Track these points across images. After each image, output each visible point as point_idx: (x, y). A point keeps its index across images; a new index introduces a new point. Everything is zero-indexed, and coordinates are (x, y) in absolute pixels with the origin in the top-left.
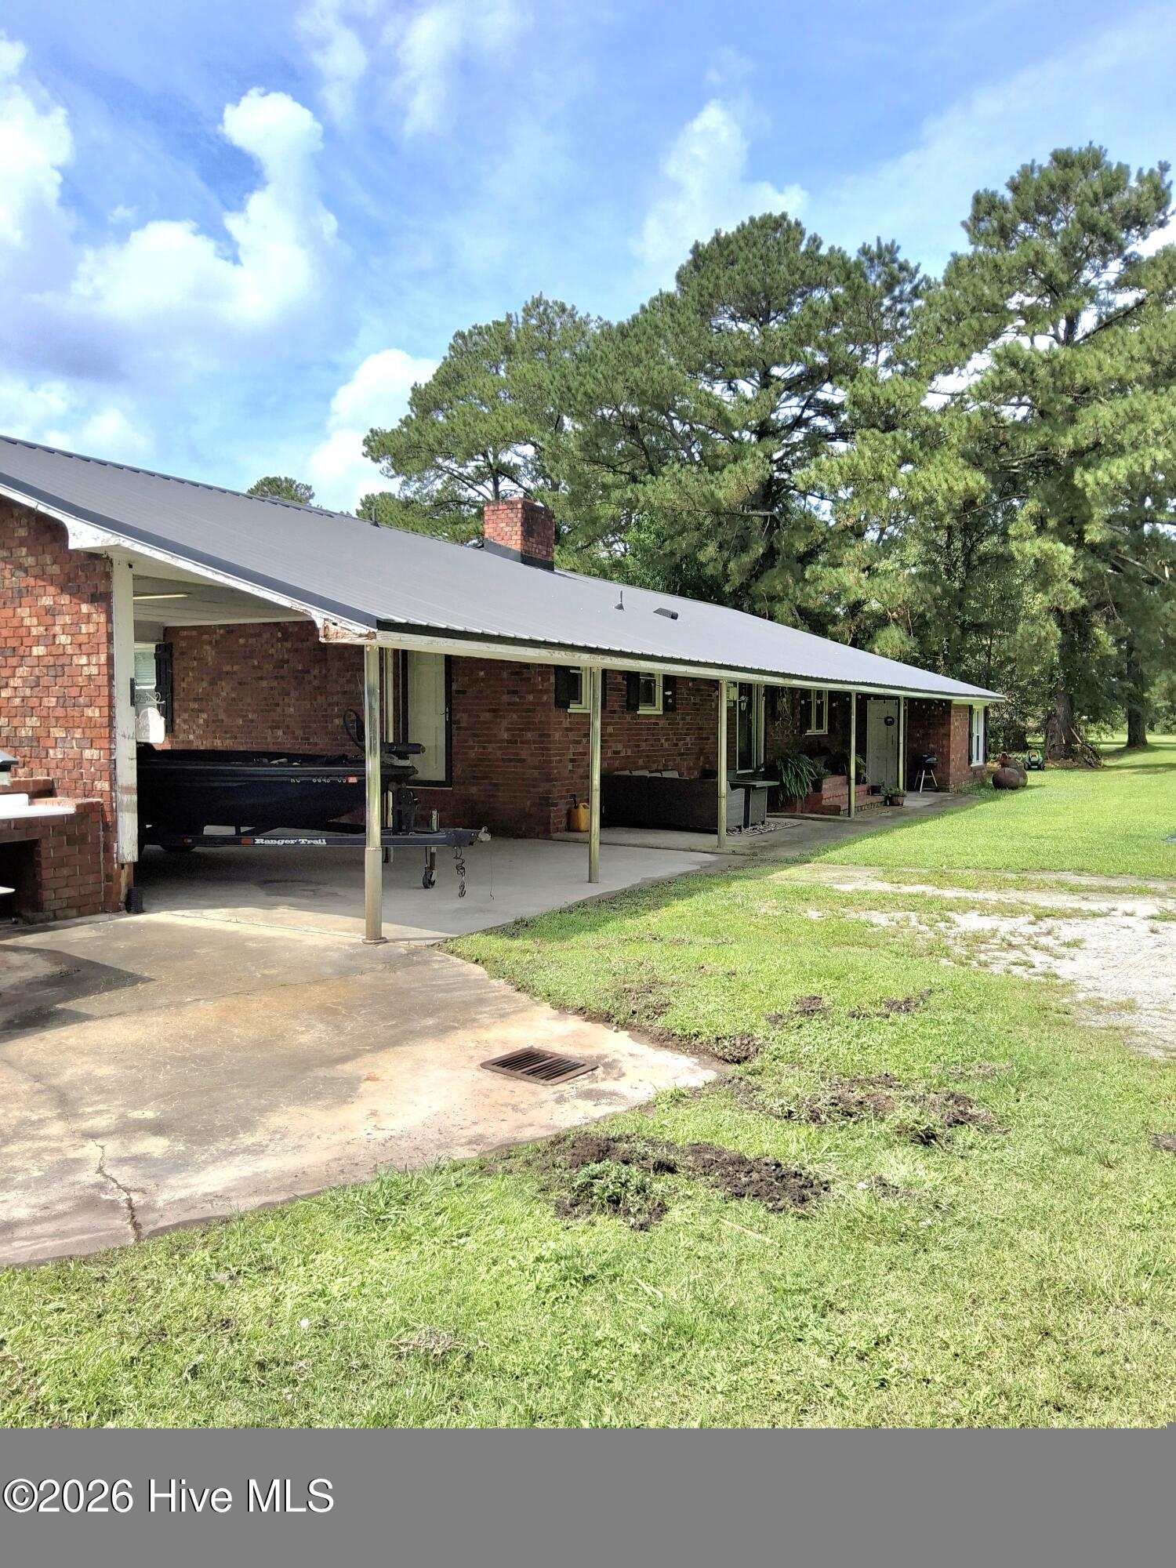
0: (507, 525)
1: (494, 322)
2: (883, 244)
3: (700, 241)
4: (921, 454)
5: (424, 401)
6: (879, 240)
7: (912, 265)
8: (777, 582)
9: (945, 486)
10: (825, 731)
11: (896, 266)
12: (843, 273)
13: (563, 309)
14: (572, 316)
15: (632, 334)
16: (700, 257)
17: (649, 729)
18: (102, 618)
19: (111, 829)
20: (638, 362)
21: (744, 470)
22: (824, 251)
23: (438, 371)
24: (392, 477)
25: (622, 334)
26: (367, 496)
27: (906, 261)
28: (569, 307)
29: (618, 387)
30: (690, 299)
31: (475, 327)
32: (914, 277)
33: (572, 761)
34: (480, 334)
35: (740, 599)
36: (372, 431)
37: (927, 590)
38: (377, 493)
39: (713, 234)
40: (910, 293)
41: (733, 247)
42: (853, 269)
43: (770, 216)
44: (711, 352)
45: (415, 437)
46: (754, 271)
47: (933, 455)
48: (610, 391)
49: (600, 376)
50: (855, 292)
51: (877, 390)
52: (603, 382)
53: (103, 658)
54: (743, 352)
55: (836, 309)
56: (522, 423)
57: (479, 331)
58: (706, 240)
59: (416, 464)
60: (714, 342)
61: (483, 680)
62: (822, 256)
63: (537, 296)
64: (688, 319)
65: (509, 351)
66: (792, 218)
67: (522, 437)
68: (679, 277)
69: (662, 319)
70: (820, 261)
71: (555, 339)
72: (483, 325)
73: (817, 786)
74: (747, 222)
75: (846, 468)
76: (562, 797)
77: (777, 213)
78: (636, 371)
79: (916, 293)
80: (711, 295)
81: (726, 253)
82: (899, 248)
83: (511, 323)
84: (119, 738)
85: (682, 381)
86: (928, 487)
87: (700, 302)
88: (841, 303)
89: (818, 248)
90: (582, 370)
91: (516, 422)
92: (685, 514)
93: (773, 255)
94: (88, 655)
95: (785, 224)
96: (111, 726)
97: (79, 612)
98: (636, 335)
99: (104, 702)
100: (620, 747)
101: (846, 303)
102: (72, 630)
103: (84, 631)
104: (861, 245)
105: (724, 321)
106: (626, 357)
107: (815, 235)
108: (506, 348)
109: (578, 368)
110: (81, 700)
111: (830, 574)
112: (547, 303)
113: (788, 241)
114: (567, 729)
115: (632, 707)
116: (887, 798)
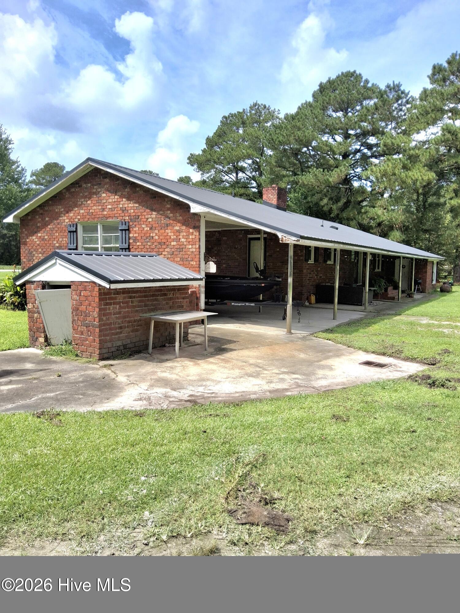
0: (272, 195)
1: (238, 112)
2: (395, 83)
3: (323, 81)
4: (410, 165)
5: (211, 143)
6: (394, 82)
7: (407, 91)
8: (351, 213)
9: (420, 178)
10: (380, 270)
11: (400, 92)
12: (380, 95)
13: (265, 107)
14: (268, 109)
15: (297, 118)
16: (322, 88)
17: (330, 269)
18: (197, 234)
19: (198, 299)
20: (299, 129)
21: (341, 171)
22: (370, 85)
23: (216, 131)
24: (198, 172)
25: (293, 118)
27: (404, 90)
28: (267, 106)
29: (292, 139)
30: (319, 104)
31: (230, 114)
32: (407, 96)
33: (308, 280)
34: (232, 116)
36: (191, 154)
37: (410, 217)
39: (328, 79)
40: (406, 102)
41: (336, 84)
42: (384, 94)
43: (349, 72)
44: (327, 125)
45: (209, 156)
46: (344, 93)
47: (415, 166)
48: (289, 140)
49: (285, 135)
50: (384, 102)
51: (393, 141)
52: (286, 137)
53: (197, 246)
54: (339, 125)
55: (376, 109)
56: (250, 151)
57: (232, 115)
58: (324, 81)
59: (208, 167)
60: (329, 121)
61: (278, 251)
62: (369, 87)
63: (255, 102)
64: (318, 112)
65: (244, 123)
66: (358, 72)
67: (249, 157)
68: (314, 96)
69: (308, 112)
70: (369, 89)
71: (261, 118)
72: (233, 113)
73: (386, 290)
74: (340, 74)
75: (382, 171)
76: (305, 292)
77: (352, 71)
78: (298, 132)
79: (407, 102)
80: (327, 103)
81: (333, 86)
82: (401, 85)
83: (245, 112)
84: (201, 271)
85: (316, 136)
86: (413, 178)
87: (323, 106)
88: (379, 106)
89: (368, 83)
90: (277, 132)
91: (248, 151)
92: (316, 187)
93: (351, 87)
94: (192, 245)
95: (355, 75)
96: (199, 267)
97: (189, 232)
98: (298, 119)
99: (197, 260)
100: (321, 275)
101: (381, 106)
102: (187, 237)
103: (190, 238)
104: (387, 84)
105: (330, 112)
106: (295, 127)
107: (367, 79)
108: (243, 122)
109: (276, 131)
110: (189, 259)
111: (372, 211)
112: (259, 104)
113: (357, 82)
114: (308, 269)
115: (325, 261)
116: (408, 294)
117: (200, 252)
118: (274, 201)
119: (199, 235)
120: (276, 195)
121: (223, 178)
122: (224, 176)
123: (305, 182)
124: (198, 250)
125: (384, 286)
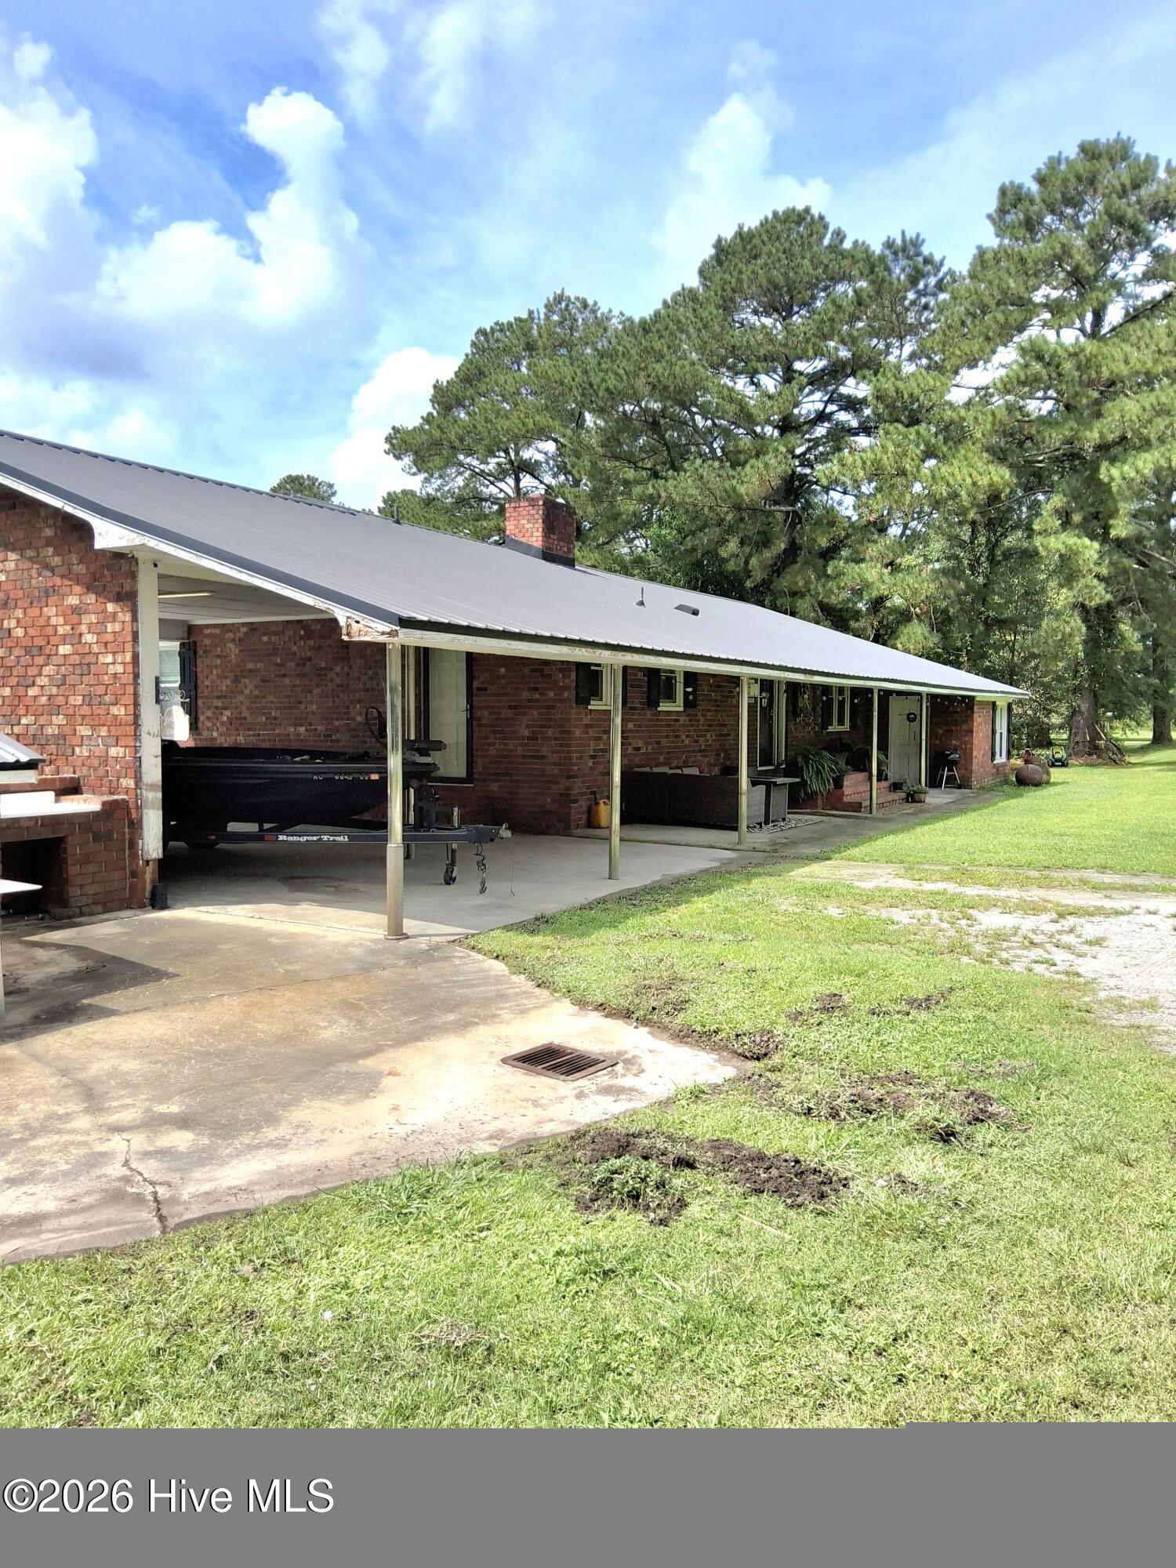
0: (529, 522)
1: (516, 319)
2: (908, 237)
3: (723, 235)
4: (945, 449)
5: (446, 398)
6: (903, 233)
7: (937, 258)
8: (799, 578)
9: (969, 481)
10: (846, 727)
11: (920, 259)
12: (867, 267)
13: (585, 305)
14: (594, 312)
15: (654, 329)
16: (722, 252)
17: (669, 726)
18: (128, 617)
19: (136, 826)
20: (659, 357)
21: (766, 466)
22: (847, 245)
23: (460, 368)
24: (414, 474)
25: (644, 329)
26: (389, 494)
27: (931, 254)
28: (590, 302)
29: (640, 383)
30: (712, 293)
31: (497, 324)
32: (939, 270)
33: (592, 757)
34: (501, 330)
35: (761, 595)
36: (394, 428)
37: (951, 586)
38: (398, 490)
39: (736, 229)
40: (935, 286)
41: (757, 241)
42: (877, 263)
43: (794, 210)
44: (733, 347)
45: (437, 434)
46: (777, 265)
47: (957, 450)
48: (632, 387)
49: (621, 372)
50: (879, 286)
51: (900, 384)
52: (625, 378)
53: (128, 657)
54: (766, 346)
55: (860, 304)
56: (543, 419)
57: (501, 327)
58: (728, 234)
59: (438, 461)
60: (737, 336)
61: (503, 677)
62: (845, 250)
63: (559, 292)
64: (710, 314)
65: (530, 347)
66: (815, 212)
67: (543, 434)
68: (701, 272)
69: (684, 314)
70: (844, 255)
71: (577, 334)
72: (505, 321)
73: (838, 783)
74: (770, 216)
75: (869, 463)
76: (582, 794)
77: (800, 207)
78: (658, 367)
79: (940, 287)
80: (733, 290)
81: (749, 247)
82: (923, 241)
83: (533, 319)
84: (144, 736)
85: (704, 376)
86: (952, 482)
87: (722, 297)
88: (865, 297)
89: (842, 241)
90: (604, 366)
91: (537, 418)
92: (706, 510)
93: (797, 249)
94: (114, 653)
95: (809, 218)
96: (136, 724)
97: (105, 611)
98: (658, 331)
99: (129, 700)
100: (640, 744)
101: (870, 297)
102: (98, 629)
103: (109, 630)
104: (885, 239)
105: (747, 316)
106: (648, 352)
107: (839, 229)
108: (528, 344)
109: (599, 364)
110: (107, 698)
111: (852, 570)
112: (569, 299)
113: (811, 235)
114: (587, 726)
115: (653, 703)
116: (909, 795)
117: (136, 676)
118: (536, 539)
119: (135, 619)
120: (540, 521)
121: (485, 490)
122: (487, 487)
123: (674, 496)
124: (130, 669)
125: (832, 770)
